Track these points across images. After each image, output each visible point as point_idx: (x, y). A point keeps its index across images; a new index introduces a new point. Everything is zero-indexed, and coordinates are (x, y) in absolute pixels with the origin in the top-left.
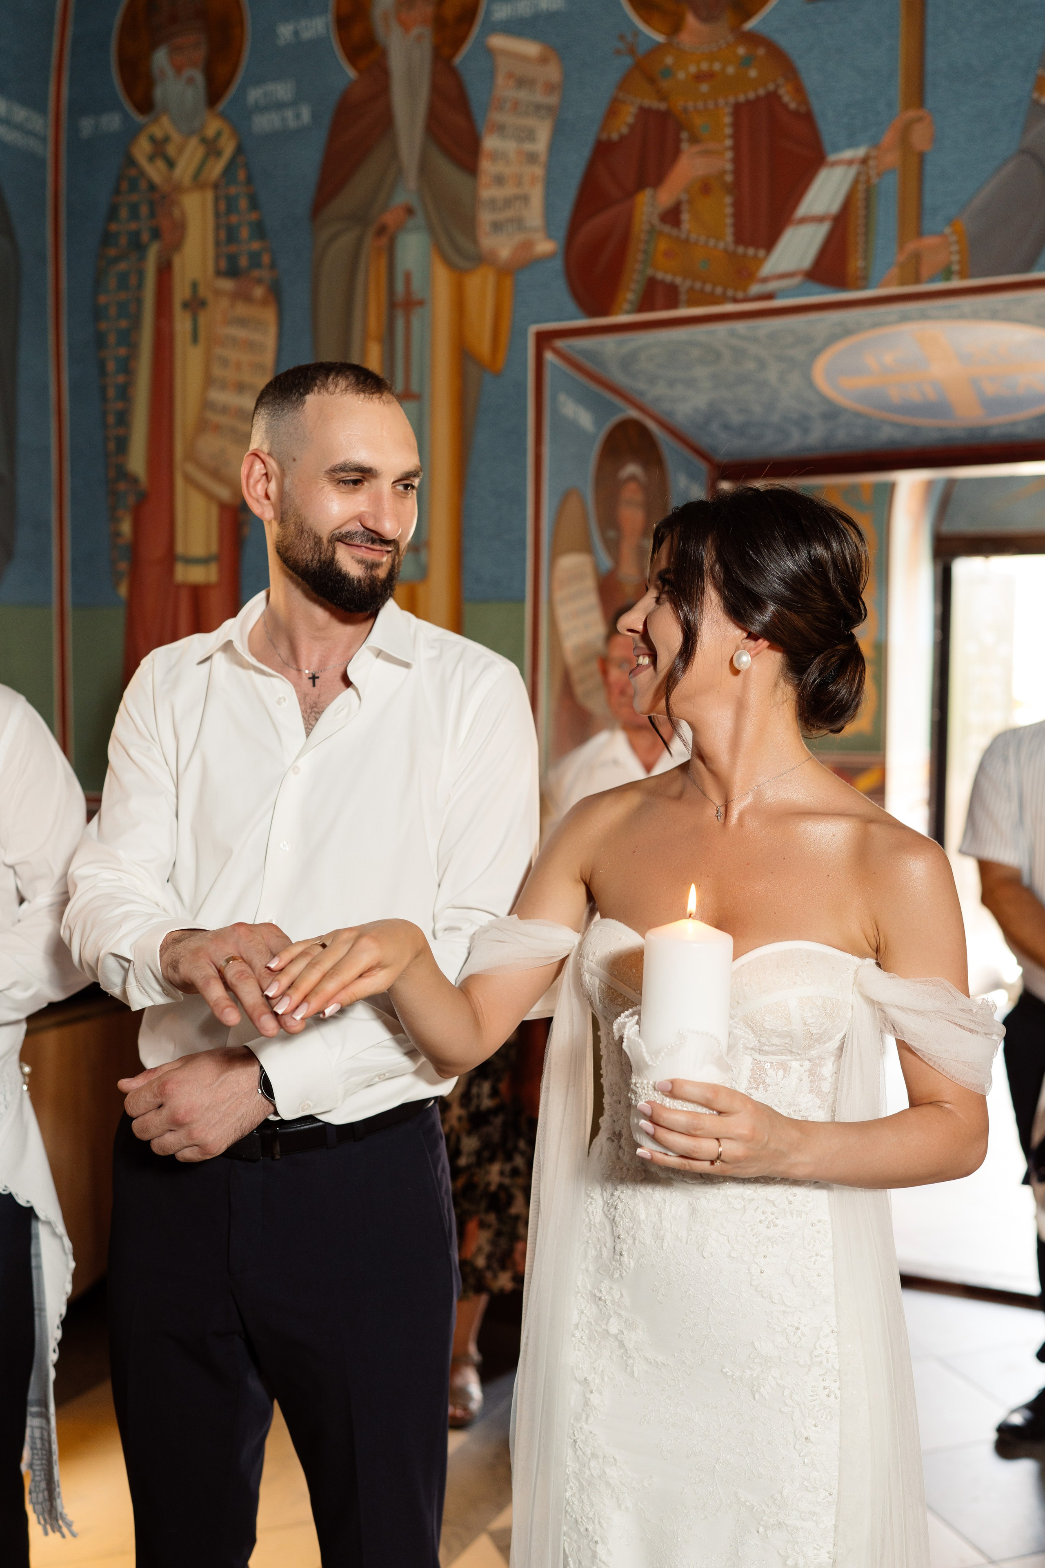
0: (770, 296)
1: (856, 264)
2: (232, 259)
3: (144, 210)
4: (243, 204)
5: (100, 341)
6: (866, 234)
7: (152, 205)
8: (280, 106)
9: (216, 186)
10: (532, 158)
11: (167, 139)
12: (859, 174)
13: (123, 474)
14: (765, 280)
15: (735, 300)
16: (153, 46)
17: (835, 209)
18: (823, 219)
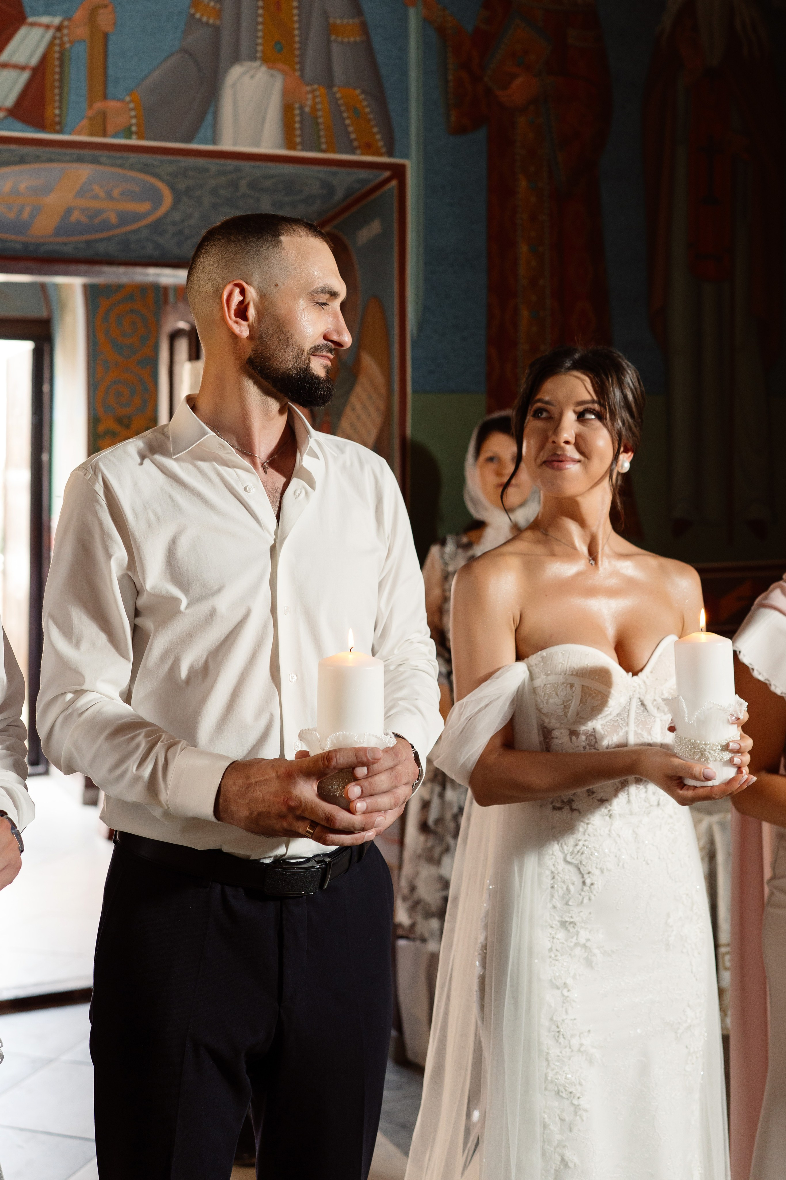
1: (53, 111)
6: (61, 88)
12: (54, 38)
17: (34, 61)
18: (23, 68)
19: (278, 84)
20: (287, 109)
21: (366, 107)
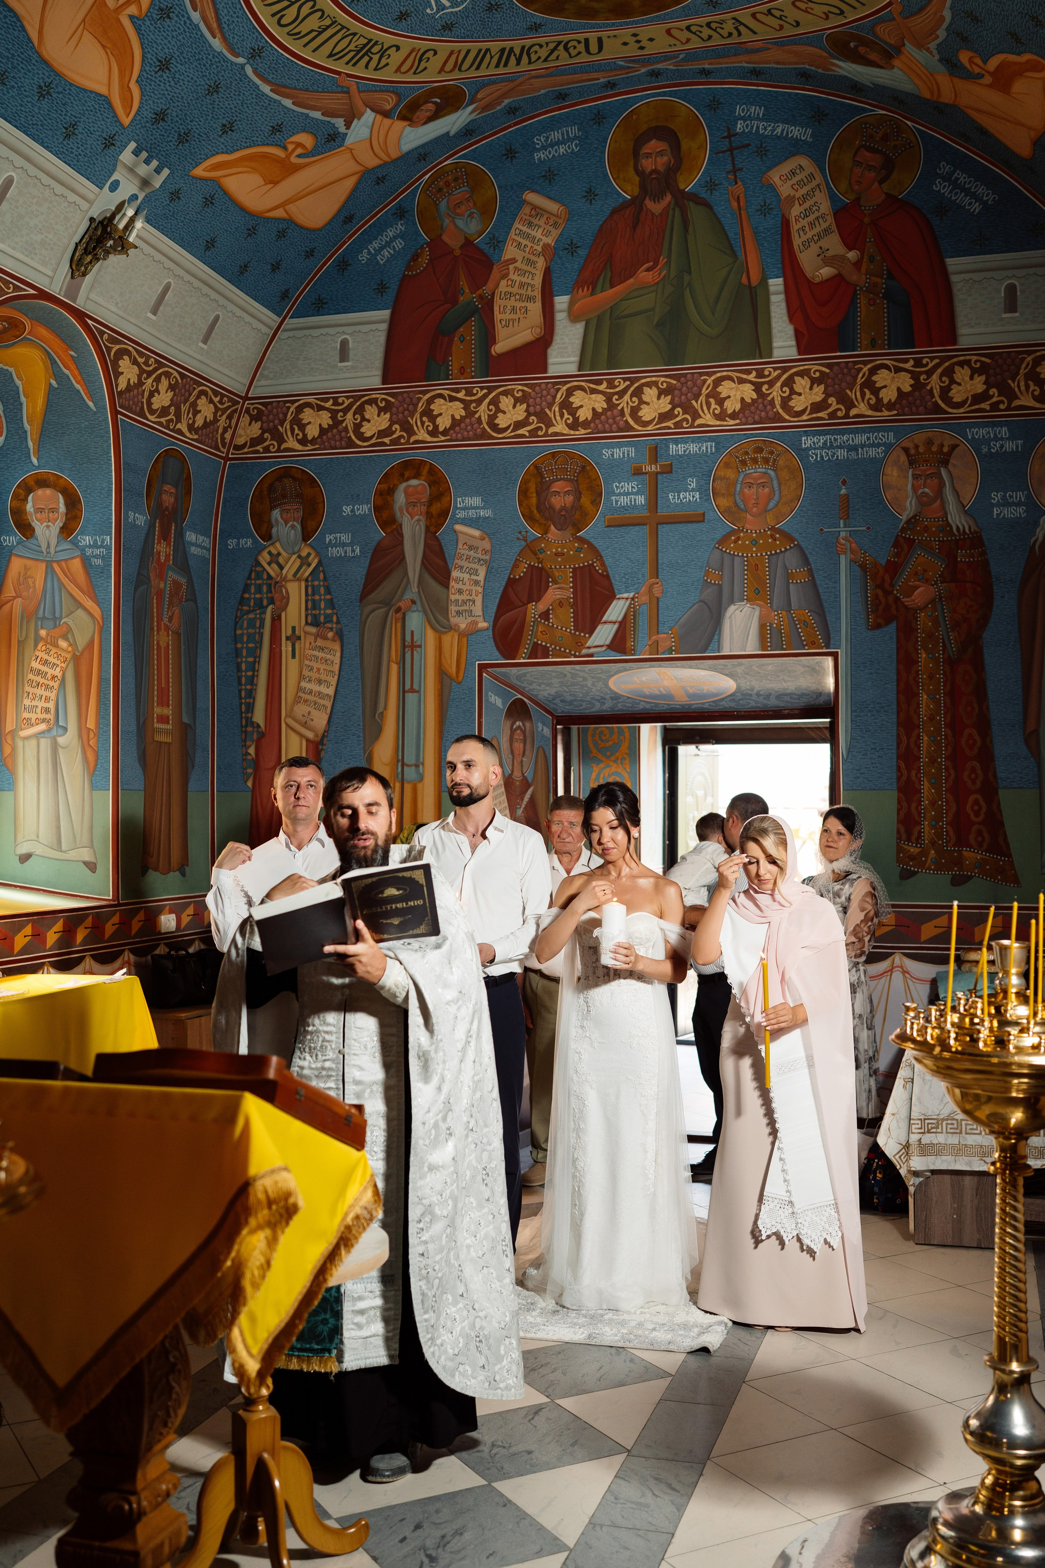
0: (592, 655)
1: (630, 644)
2: (315, 617)
3: (265, 588)
4: (322, 590)
5: (237, 653)
6: (634, 631)
7: (269, 586)
8: (344, 545)
9: (307, 580)
10: (477, 583)
11: (279, 554)
12: (631, 604)
13: (250, 722)
14: (589, 648)
15: (575, 656)
16: (272, 508)
17: (620, 619)
18: (615, 623)
19: (757, 613)
20: (762, 627)
21: (812, 619)
